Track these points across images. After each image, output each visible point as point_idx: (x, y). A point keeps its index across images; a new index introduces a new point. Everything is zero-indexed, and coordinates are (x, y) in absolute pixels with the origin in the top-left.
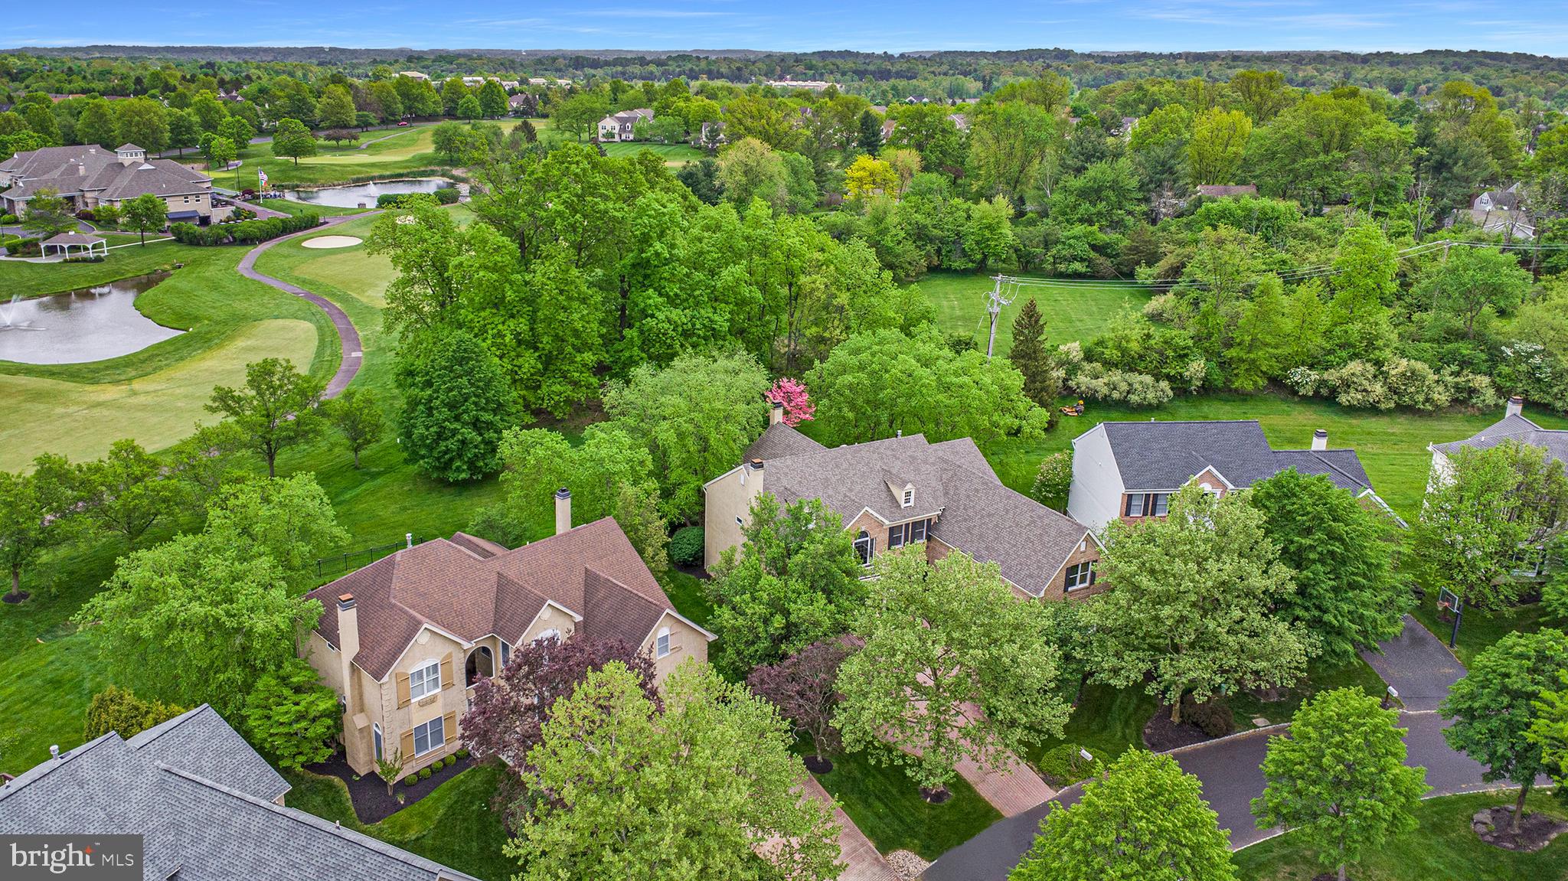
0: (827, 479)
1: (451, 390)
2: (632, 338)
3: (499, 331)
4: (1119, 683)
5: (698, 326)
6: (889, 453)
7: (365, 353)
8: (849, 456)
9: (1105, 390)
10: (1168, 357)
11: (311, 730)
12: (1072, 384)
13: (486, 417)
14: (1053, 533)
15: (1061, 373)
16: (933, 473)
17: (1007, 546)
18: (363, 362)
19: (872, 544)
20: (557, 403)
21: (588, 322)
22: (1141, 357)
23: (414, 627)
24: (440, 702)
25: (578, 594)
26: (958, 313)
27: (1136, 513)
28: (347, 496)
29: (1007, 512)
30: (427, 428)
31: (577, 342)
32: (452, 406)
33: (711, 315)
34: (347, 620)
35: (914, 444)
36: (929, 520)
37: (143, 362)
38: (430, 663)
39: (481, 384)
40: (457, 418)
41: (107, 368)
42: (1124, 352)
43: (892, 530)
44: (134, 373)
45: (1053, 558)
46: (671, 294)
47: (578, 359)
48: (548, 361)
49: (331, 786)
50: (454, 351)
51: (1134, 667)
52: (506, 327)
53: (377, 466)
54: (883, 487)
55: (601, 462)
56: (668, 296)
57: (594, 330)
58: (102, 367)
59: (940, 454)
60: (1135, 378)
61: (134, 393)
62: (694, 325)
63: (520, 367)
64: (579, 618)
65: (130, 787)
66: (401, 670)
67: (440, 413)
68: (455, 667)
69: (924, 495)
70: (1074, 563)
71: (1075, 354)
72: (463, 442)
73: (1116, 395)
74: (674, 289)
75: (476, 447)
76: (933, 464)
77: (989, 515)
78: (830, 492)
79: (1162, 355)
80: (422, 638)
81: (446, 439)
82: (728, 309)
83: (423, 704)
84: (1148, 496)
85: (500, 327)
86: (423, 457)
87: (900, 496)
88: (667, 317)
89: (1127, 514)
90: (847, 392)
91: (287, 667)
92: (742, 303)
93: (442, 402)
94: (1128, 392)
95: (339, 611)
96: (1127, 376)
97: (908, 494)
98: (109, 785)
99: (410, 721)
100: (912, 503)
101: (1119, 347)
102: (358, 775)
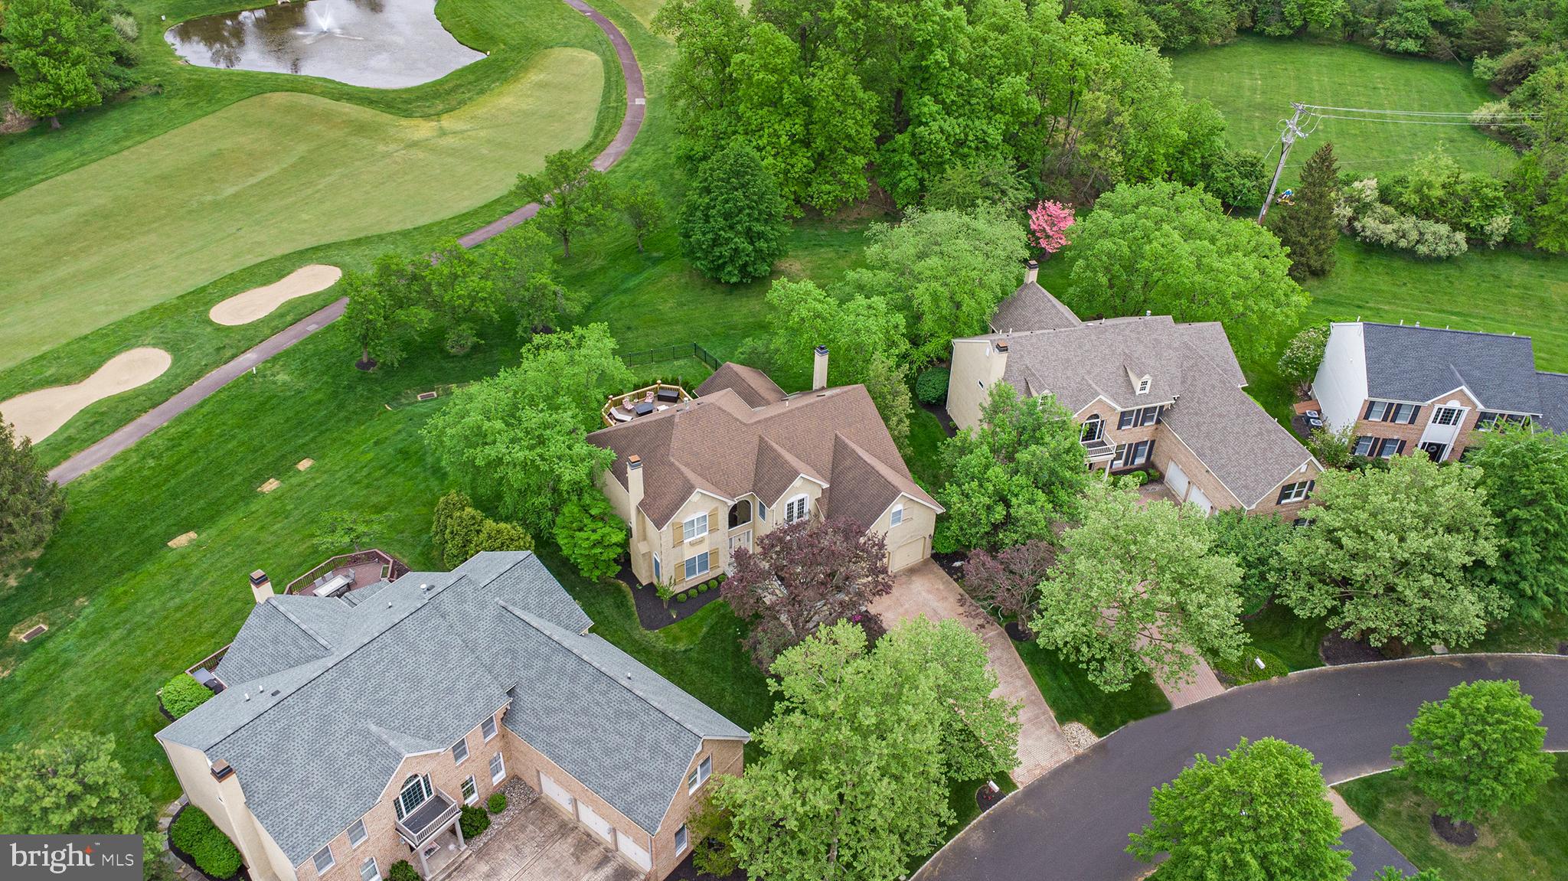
0: (1068, 360)
1: (727, 201)
2: (904, 143)
3: (775, 130)
4: (1302, 613)
5: (970, 138)
6: (1133, 335)
7: (648, 101)
8: (1093, 337)
9: (1393, 237)
10: (1472, 206)
11: (605, 555)
12: (1357, 225)
13: (758, 227)
14: (1277, 450)
15: (1348, 212)
16: (1175, 359)
17: (1231, 451)
18: (646, 114)
19: (1102, 425)
20: (826, 202)
21: (862, 127)
22: (1442, 203)
23: (689, 489)
24: (707, 542)
25: (827, 459)
26: (1258, 98)
27: (1375, 418)
28: (631, 284)
29: (1238, 416)
30: (704, 234)
31: (850, 145)
32: (727, 216)
33: (985, 127)
34: (635, 476)
35: (1160, 327)
36: (1162, 407)
37: (448, 93)
38: (700, 514)
39: (755, 198)
40: (731, 227)
41: (418, 98)
42: (1424, 198)
43: (1123, 414)
44: (441, 107)
45: (1271, 476)
46: (948, 101)
47: (849, 161)
48: (820, 159)
49: (619, 589)
50: (731, 165)
51: (1320, 601)
52: (782, 127)
53: (657, 250)
54: (1121, 372)
55: (857, 332)
56: (943, 102)
57: (867, 134)
58: (413, 97)
59: (1186, 338)
60: (1431, 228)
61: (443, 133)
62: (966, 135)
63: (793, 166)
64: (826, 486)
65: (478, 618)
66: (677, 520)
67: (716, 221)
68: (720, 517)
69: (1161, 383)
70: (1291, 482)
71: (1369, 192)
72: (736, 250)
73: (1403, 243)
74: (951, 96)
75: (747, 255)
76: (1176, 349)
77: (1220, 416)
78: (1069, 373)
79: (1466, 202)
80: (694, 497)
81: (721, 245)
82: (1003, 120)
83: (692, 544)
84: (1391, 405)
85: (776, 126)
86: (699, 258)
87: (1137, 384)
88: (940, 127)
89: (1366, 417)
90: (1105, 258)
91: (587, 499)
92: (1018, 113)
93: (719, 211)
94: (1418, 242)
95: (629, 469)
96: (1421, 223)
97: (1145, 383)
98: (464, 616)
99: (682, 556)
100: (1147, 391)
101: (1418, 191)
102: (641, 585)
